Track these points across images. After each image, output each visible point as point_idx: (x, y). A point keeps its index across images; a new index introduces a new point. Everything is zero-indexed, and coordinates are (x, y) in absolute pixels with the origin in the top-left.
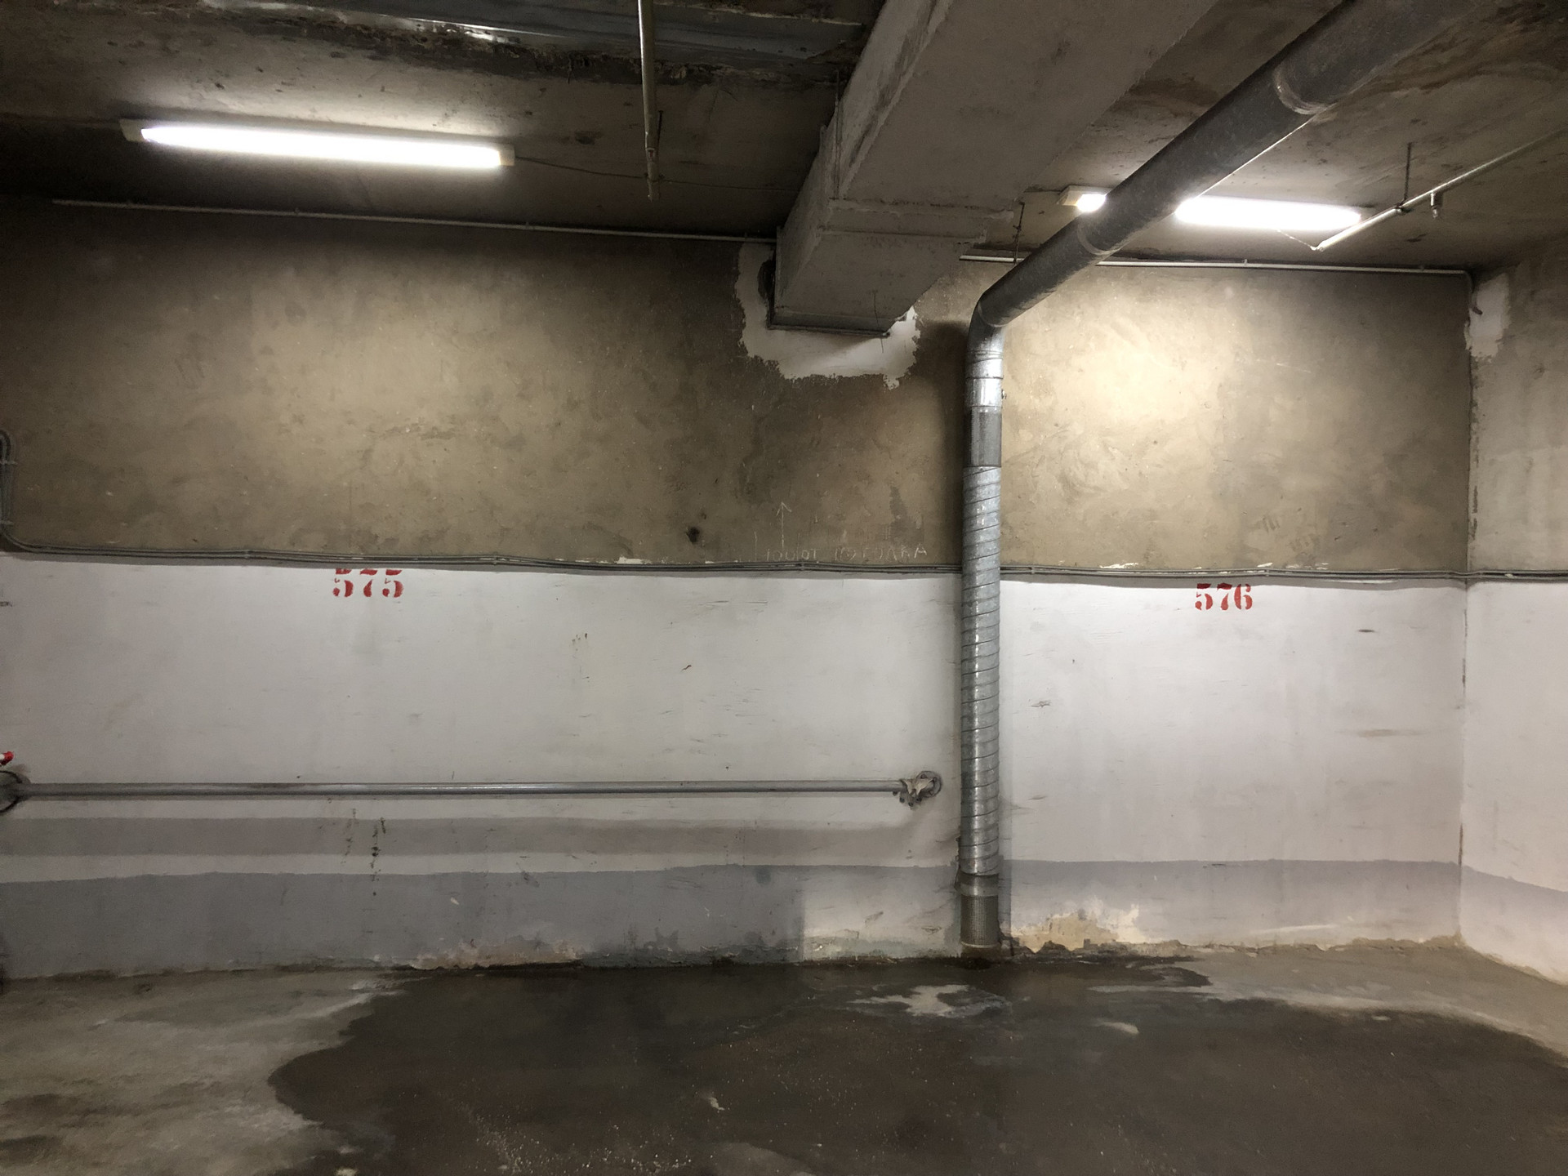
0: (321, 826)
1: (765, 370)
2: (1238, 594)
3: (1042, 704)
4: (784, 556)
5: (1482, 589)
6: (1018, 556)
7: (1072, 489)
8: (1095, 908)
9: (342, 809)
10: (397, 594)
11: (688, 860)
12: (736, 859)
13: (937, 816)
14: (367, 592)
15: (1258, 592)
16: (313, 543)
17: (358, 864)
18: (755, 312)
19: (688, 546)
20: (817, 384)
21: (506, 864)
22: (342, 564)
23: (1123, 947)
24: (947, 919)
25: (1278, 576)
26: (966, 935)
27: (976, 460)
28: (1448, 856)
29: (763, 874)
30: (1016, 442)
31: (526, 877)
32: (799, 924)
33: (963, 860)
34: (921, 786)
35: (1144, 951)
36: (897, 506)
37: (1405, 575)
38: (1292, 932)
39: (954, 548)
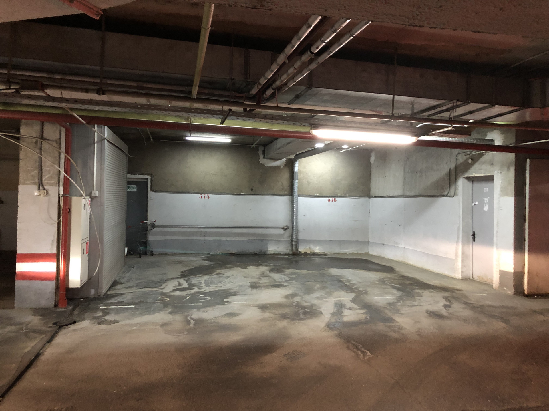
0: (197, 232)
1: (263, 165)
2: (334, 199)
3: (304, 216)
4: (265, 193)
5: (372, 198)
6: (300, 193)
7: (309, 183)
8: (312, 247)
10: (209, 198)
11: (251, 238)
12: (258, 238)
13: (288, 232)
14: (204, 198)
15: (337, 199)
16: (196, 191)
17: (202, 238)
18: (262, 156)
19: (251, 191)
20: (270, 167)
21: (224, 238)
22: (201, 194)
23: (316, 253)
24: (290, 248)
25: (340, 197)
26: (292, 250)
27: (294, 179)
28: (367, 240)
29: (262, 241)
30: (300, 176)
31: (227, 240)
32: (267, 248)
33: (292, 238)
34: (286, 228)
35: (319, 253)
36: (282, 185)
37: (361, 196)
38: (342, 251)
39: (291, 192)
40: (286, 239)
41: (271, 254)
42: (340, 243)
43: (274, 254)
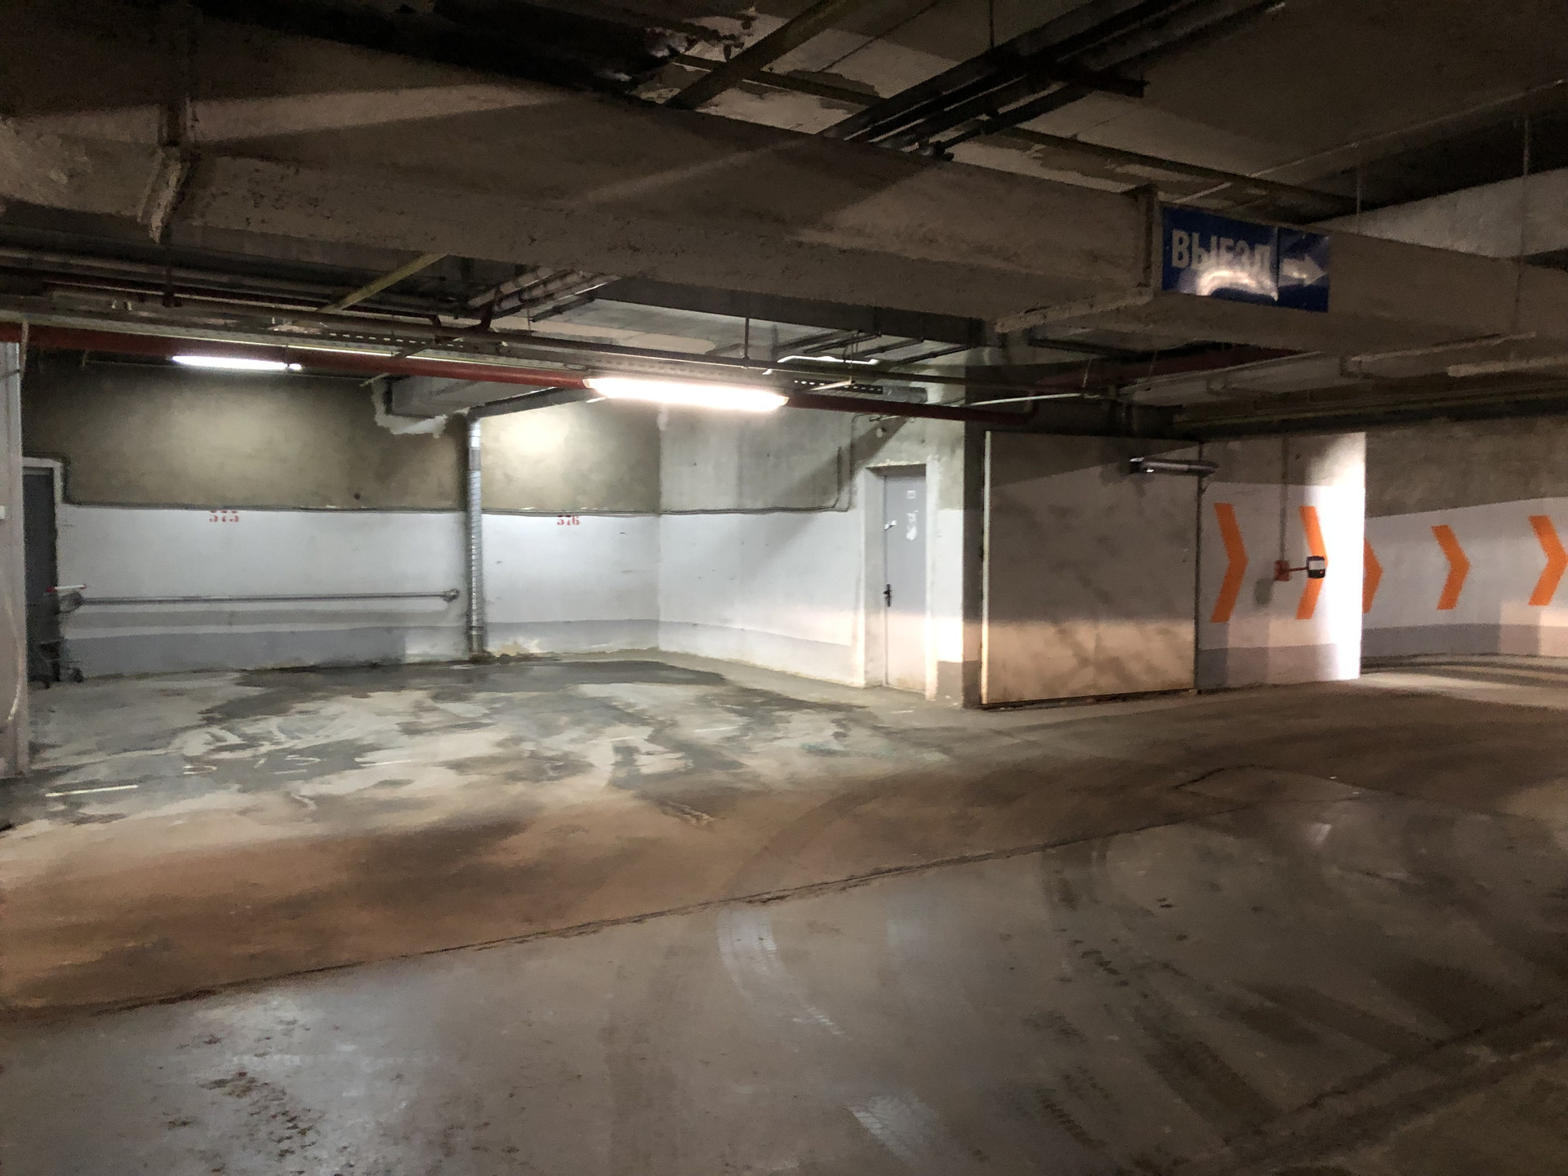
0: (207, 614)
1: (384, 431)
2: (573, 519)
3: (499, 562)
4: (394, 505)
5: (664, 516)
6: (486, 505)
7: (509, 478)
8: (521, 640)
9: (216, 607)
10: (236, 521)
11: (359, 625)
12: (379, 625)
13: (458, 607)
14: (224, 520)
15: (581, 518)
16: (200, 501)
17: (223, 629)
18: (380, 408)
19: (355, 501)
20: (406, 437)
21: (285, 628)
22: (213, 509)
23: (532, 654)
24: (463, 646)
25: (588, 513)
26: (470, 649)
27: (471, 468)
28: (656, 618)
29: (389, 630)
30: (486, 461)
31: (293, 633)
32: (404, 649)
33: (469, 621)
34: (452, 594)
35: (540, 656)
36: (439, 485)
37: (637, 512)
38: (595, 648)
39: (463, 502)
40: (456, 625)
41: (414, 664)
42: (591, 626)
43: (421, 664)
